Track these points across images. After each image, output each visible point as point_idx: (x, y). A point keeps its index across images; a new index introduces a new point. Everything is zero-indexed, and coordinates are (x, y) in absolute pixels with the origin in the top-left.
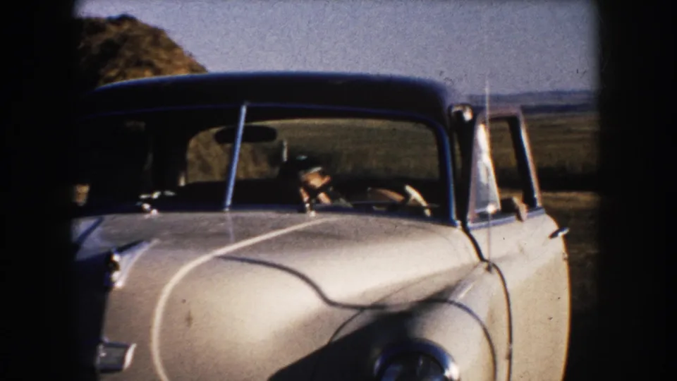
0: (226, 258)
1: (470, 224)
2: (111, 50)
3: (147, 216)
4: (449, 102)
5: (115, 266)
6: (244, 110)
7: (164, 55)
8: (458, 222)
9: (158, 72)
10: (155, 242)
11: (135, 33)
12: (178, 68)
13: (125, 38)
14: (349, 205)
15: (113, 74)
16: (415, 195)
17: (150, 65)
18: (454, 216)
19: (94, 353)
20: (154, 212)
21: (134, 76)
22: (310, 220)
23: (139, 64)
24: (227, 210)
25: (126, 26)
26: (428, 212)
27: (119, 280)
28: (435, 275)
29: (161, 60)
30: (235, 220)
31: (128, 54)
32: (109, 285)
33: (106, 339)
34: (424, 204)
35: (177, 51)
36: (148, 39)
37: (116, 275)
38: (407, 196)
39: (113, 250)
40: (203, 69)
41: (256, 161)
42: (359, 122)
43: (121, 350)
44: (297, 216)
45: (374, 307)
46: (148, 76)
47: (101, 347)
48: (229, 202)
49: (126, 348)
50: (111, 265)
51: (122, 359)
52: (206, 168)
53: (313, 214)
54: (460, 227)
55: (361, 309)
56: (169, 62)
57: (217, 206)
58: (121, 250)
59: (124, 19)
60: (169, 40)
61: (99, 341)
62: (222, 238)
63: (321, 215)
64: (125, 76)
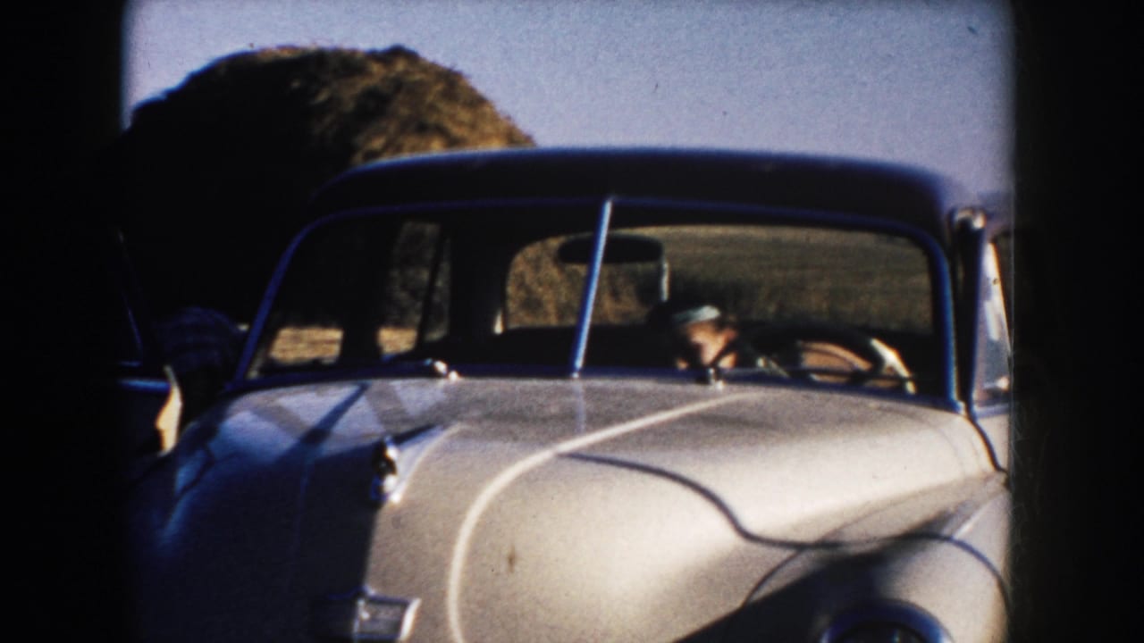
0: (576, 456)
1: (977, 409)
2: (375, 106)
3: (441, 383)
4: (948, 204)
5: (390, 467)
6: (608, 209)
7: (464, 115)
8: (961, 405)
9: (452, 142)
10: (456, 428)
11: (418, 77)
12: (485, 137)
13: (398, 84)
14: (783, 373)
15: (378, 143)
16: (891, 357)
17: (441, 131)
18: (954, 395)
19: (351, 612)
20: (454, 376)
21: (413, 149)
22: (715, 395)
23: (423, 129)
24: (576, 375)
25: (400, 66)
26: (910, 387)
27: (396, 489)
28: (924, 493)
29: (461, 124)
30: (590, 392)
31: (404, 111)
32: (376, 498)
33: (372, 591)
34: (904, 372)
35: (487, 109)
36: (439, 87)
37: (390, 482)
38: (876, 360)
39: (388, 439)
40: (528, 139)
41: (615, 295)
42: (788, 234)
43: (398, 609)
44: (694, 388)
45: (823, 544)
46: (436, 150)
47: (361, 603)
48: (579, 363)
49: (404, 605)
50: (383, 465)
51: (397, 626)
52: (532, 304)
53: (720, 386)
54: (963, 412)
55: (800, 547)
56: (473, 126)
57: (561, 368)
58: (400, 440)
59: (397, 52)
60: (472, 90)
61: (360, 593)
62: (567, 423)
63: (735, 387)
64: (399, 149)
